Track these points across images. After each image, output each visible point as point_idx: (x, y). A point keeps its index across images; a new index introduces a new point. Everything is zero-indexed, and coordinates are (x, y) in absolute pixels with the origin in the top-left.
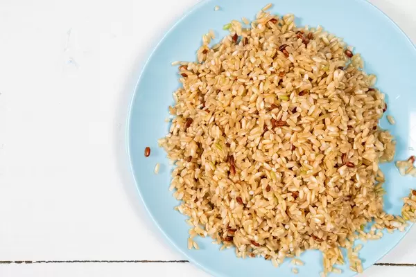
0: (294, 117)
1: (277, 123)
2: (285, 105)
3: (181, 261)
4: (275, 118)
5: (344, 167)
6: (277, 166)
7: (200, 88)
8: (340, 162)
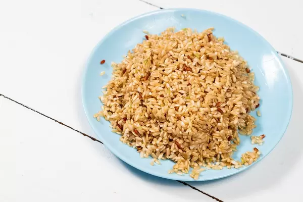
0: (198, 69)
1: (186, 68)
2: (196, 60)
3: (82, 134)
4: (186, 64)
5: (216, 109)
6: (174, 89)
7: (152, 43)
8: (214, 104)
